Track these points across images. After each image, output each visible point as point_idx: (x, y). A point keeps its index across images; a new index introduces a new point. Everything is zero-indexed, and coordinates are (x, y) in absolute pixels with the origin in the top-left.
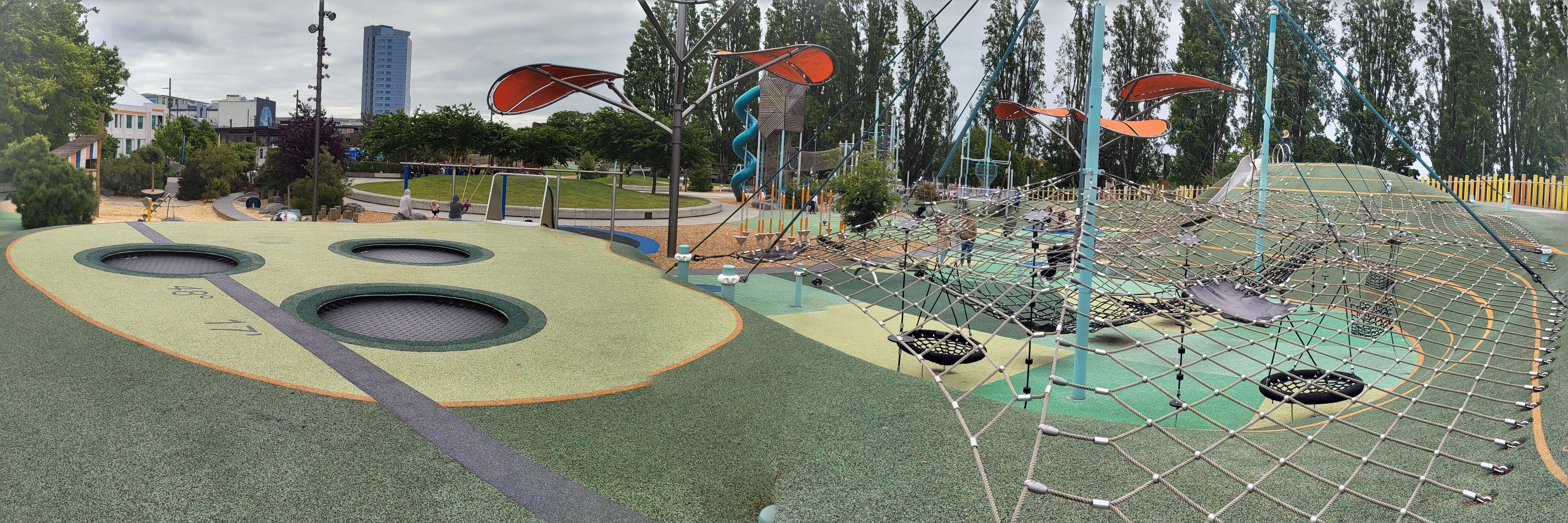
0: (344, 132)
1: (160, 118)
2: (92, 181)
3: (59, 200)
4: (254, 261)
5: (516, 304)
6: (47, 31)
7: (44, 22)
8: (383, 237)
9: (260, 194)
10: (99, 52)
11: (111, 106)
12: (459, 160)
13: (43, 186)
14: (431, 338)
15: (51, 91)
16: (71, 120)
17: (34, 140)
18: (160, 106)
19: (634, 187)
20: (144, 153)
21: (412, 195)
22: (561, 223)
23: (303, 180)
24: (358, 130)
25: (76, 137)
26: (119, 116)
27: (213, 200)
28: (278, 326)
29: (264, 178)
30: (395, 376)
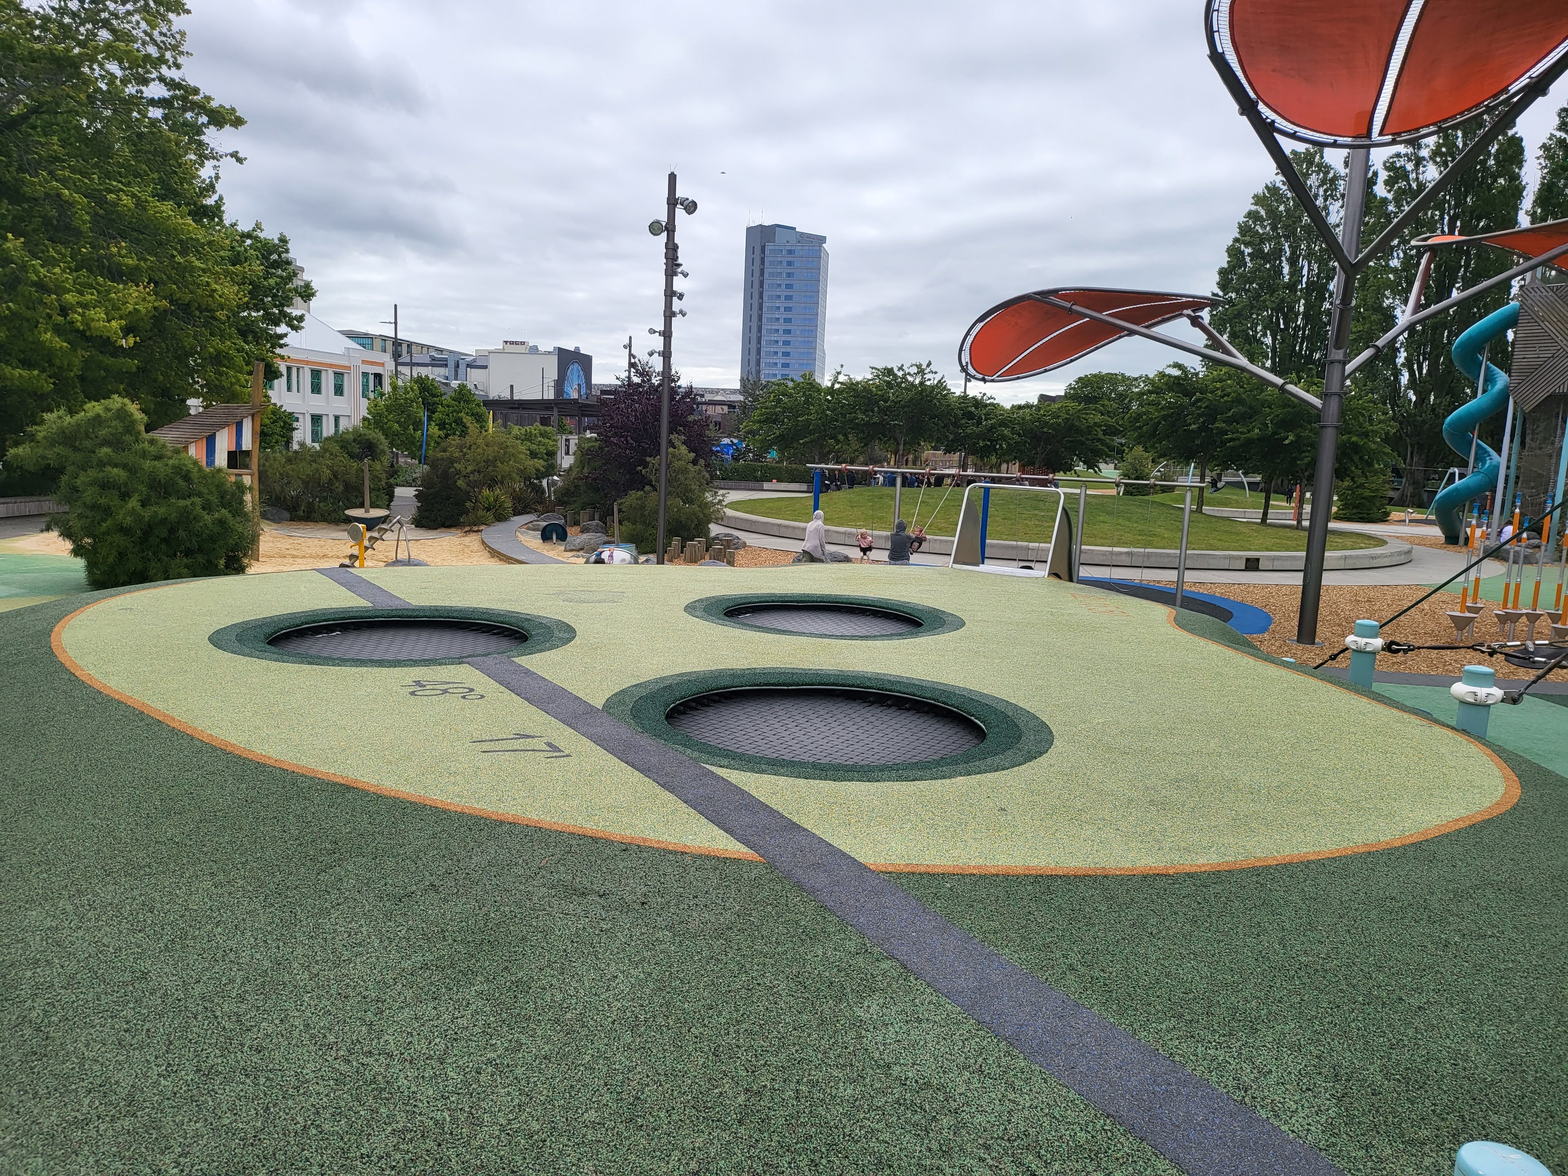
0: (711, 411)
1: (378, 377)
2: (243, 493)
3: (172, 530)
4: (557, 633)
5: (1000, 707)
6: (128, 184)
7: (121, 166)
8: (777, 592)
9: (565, 517)
10: (249, 242)
11: (278, 351)
12: (907, 460)
13: (133, 503)
14: (855, 760)
15: (144, 311)
16: (191, 372)
17: (107, 410)
18: (376, 356)
19: (1226, 511)
20: (347, 442)
21: (826, 521)
22: (1085, 572)
23: (640, 493)
24: (734, 407)
25: (205, 407)
26: (294, 372)
27: (482, 527)
28: (599, 741)
29: (572, 489)
30: (795, 819)
